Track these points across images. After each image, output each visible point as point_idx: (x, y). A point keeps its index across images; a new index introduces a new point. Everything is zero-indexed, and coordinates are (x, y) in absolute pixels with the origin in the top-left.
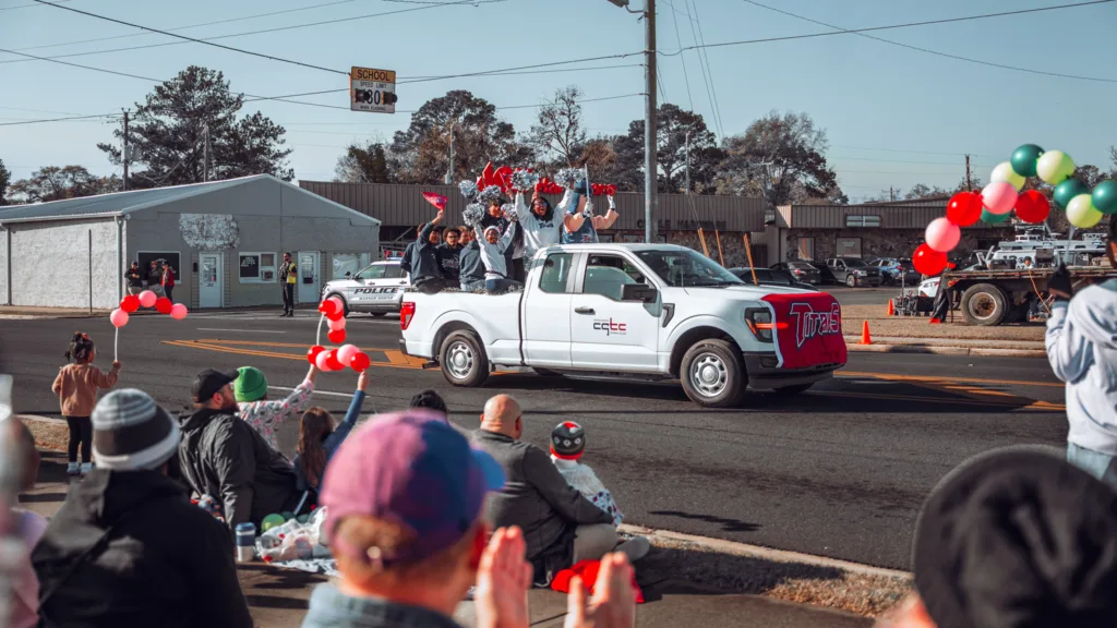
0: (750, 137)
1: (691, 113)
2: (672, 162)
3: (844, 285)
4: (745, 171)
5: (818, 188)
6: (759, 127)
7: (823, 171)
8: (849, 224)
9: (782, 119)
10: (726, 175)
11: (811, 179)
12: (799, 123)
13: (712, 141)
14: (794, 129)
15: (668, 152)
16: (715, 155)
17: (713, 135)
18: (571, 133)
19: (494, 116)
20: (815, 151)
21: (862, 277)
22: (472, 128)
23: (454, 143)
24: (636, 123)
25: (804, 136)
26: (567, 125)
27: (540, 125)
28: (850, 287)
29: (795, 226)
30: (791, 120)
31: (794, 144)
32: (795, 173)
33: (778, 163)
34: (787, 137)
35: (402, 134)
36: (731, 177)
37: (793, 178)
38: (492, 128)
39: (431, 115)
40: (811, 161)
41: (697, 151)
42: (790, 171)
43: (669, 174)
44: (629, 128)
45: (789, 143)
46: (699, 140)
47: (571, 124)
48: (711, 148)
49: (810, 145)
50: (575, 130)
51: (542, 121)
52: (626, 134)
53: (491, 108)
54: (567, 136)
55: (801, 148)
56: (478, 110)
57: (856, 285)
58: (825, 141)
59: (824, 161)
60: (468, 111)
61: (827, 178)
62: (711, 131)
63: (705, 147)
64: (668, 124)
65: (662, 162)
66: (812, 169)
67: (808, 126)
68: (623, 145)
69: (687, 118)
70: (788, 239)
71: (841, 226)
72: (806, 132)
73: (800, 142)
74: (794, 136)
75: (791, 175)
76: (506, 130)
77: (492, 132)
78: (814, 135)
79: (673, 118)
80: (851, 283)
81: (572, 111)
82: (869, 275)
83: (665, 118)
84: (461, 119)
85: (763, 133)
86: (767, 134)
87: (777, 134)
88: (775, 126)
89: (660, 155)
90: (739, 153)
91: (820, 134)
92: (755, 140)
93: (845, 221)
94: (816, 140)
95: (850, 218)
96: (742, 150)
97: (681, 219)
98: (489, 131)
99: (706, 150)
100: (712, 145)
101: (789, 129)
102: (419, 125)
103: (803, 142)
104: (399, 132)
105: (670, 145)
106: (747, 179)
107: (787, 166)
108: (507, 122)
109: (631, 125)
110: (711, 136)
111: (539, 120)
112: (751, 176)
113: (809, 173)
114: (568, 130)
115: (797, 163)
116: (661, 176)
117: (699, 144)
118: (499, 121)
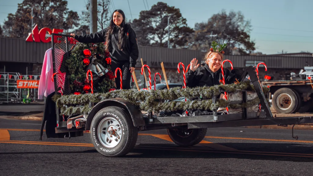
0: (210, 23)
1: (174, 7)
2: (163, 34)
4: (207, 41)
5: (245, 51)
6: (215, 18)
7: (248, 42)
8: (247, 65)
9: (228, 14)
10: (197, 43)
11: (242, 46)
12: (237, 16)
13: (185, 23)
14: (234, 20)
15: (160, 28)
16: (187, 31)
17: (185, 19)
18: (104, 15)
19: (67, 7)
20: (244, 31)
22: (55, 14)
23: (34, 18)
24: (143, 12)
25: (239, 23)
26: (102, 11)
27: (87, 11)
30: (233, 15)
31: (233, 27)
32: (234, 43)
33: (225, 38)
34: (230, 23)
35: (13, 15)
36: (200, 44)
37: (233, 46)
38: (65, 13)
39: (30, 5)
40: (242, 37)
41: (177, 28)
42: (232, 42)
43: (161, 40)
44: (139, 14)
45: (230, 27)
46: (178, 23)
47: (104, 11)
48: (184, 27)
49: (242, 28)
50: (106, 14)
51: (88, 9)
52: (138, 18)
53: (65, 3)
54: (102, 17)
55: (237, 30)
56: (58, 3)
58: (250, 26)
59: (249, 36)
60: (51, 4)
61: (250, 46)
62: (184, 18)
63: (182, 26)
64: (161, 14)
65: (158, 34)
66: (242, 41)
67: (241, 18)
68: (136, 23)
69: (171, 10)
71: (243, 66)
72: (240, 22)
73: (236, 26)
74: (234, 23)
75: (232, 44)
76: (73, 15)
77: (66, 16)
78: (245, 23)
79: (164, 10)
81: (105, 4)
83: (159, 10)
84: (47, 8)
85: (217, 21)
86: (219, 21)
87: (224, 22)
88: (223, 17)
89: (157, 30)
90: (204, 31)
91: (248, 23)
92: (212, 25)
93: (245, 64)
94: (246, 25)
95: (247, 62)
96: (205, 30)
97: (153, 61)
98: (64, 15)
99: (181, 28)
100: (185, 25)
101: (231, 19)
102: (23, 10)
103: (238, 26)
104: (11, 14)
105: (161, 24)
106: (207, 46)
107: (229, 40)
108: (74, 11)
109: (141, 13)
110: (184, 21)
111: (86, 8)
112: (210, 44)
113: (241, 43)
114: (103, 14)
115: (235, 37)
116: (157, 42)
117: (178, 25)
118: (69, 10)
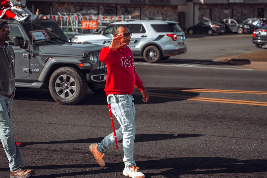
3: (236, 33)
8: (230, 1)
21: (247, 29)
28: (240, 34)
29: (205, 2)
57: (244, 33)
70: (199, 9)
71: (226, 2)
80: (240, 32)
82: (251, 28)
